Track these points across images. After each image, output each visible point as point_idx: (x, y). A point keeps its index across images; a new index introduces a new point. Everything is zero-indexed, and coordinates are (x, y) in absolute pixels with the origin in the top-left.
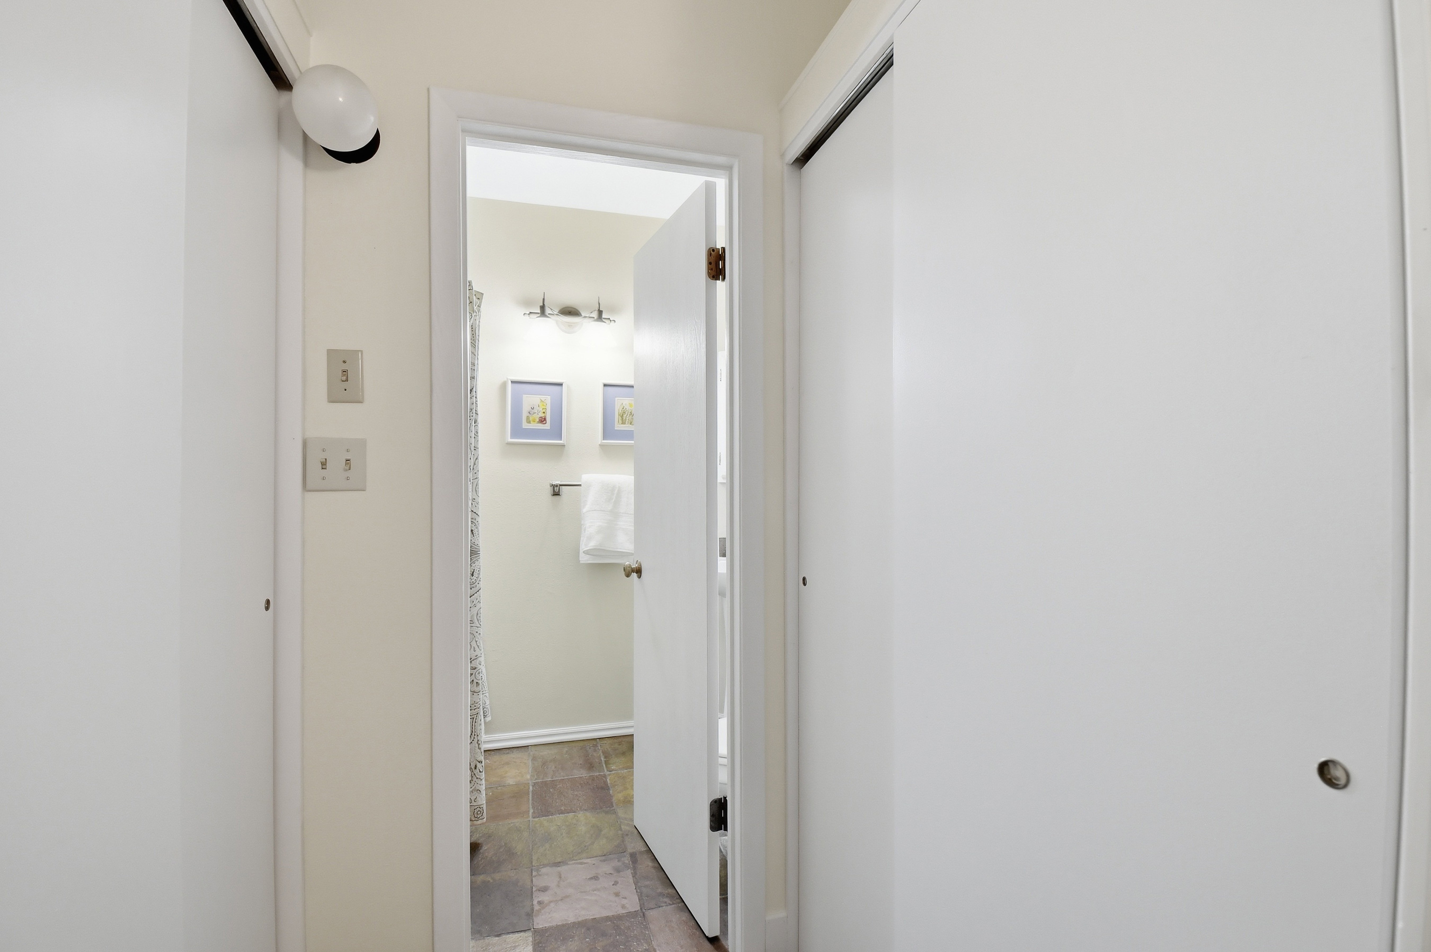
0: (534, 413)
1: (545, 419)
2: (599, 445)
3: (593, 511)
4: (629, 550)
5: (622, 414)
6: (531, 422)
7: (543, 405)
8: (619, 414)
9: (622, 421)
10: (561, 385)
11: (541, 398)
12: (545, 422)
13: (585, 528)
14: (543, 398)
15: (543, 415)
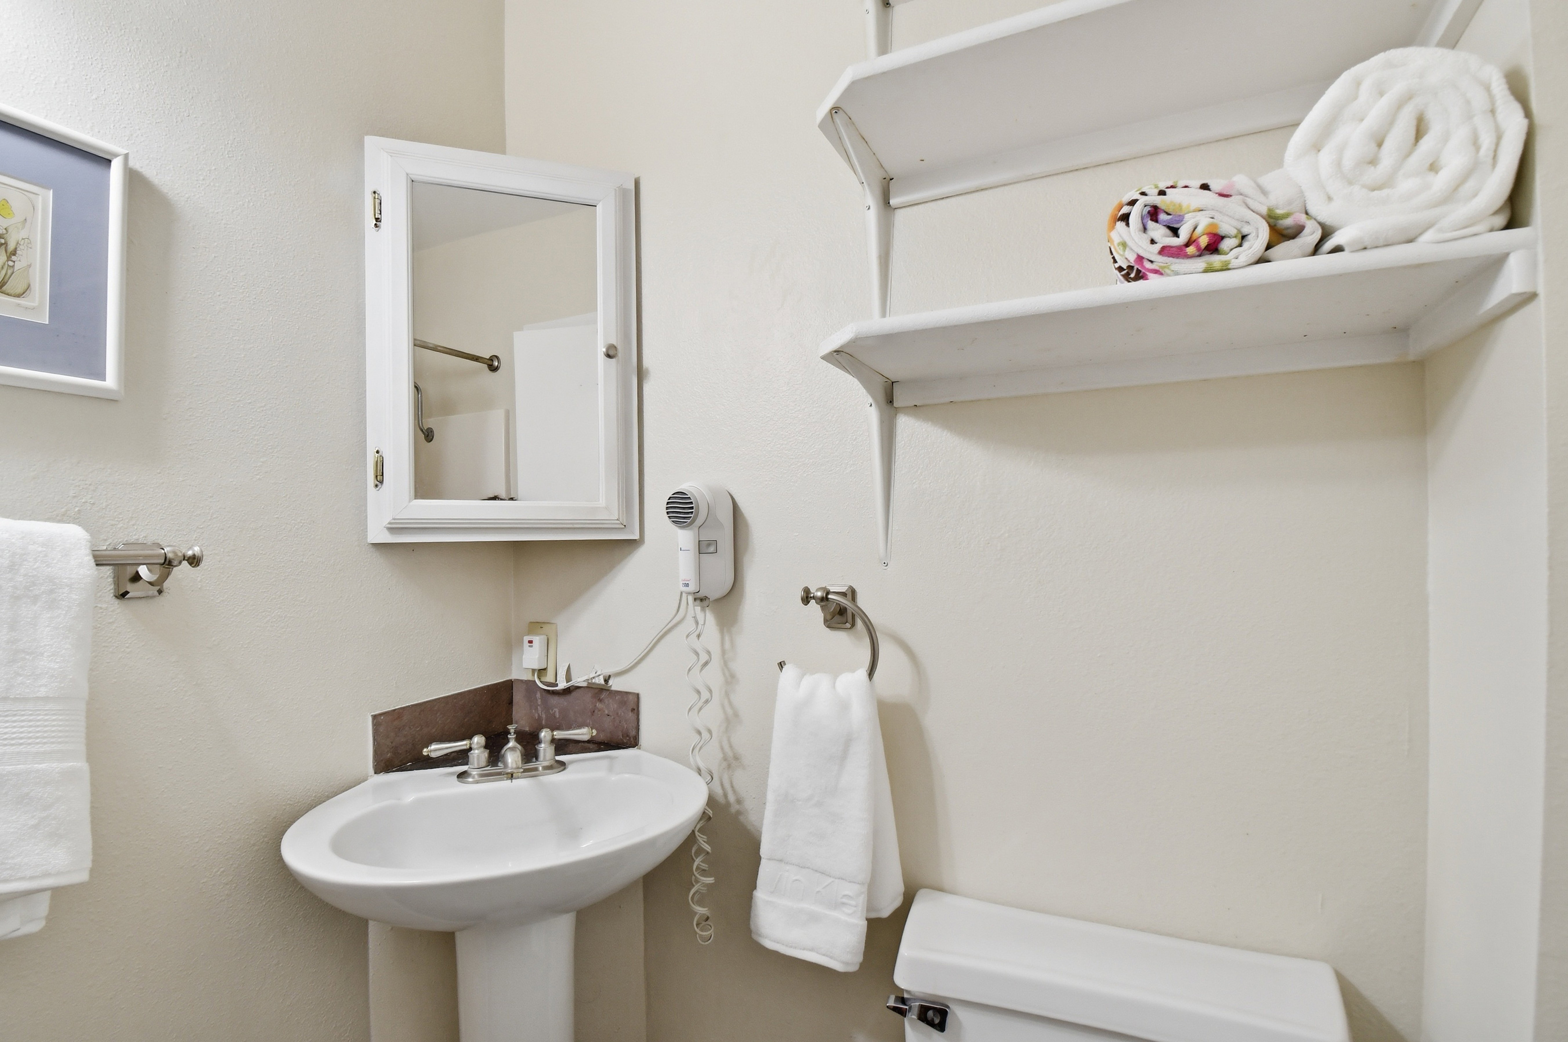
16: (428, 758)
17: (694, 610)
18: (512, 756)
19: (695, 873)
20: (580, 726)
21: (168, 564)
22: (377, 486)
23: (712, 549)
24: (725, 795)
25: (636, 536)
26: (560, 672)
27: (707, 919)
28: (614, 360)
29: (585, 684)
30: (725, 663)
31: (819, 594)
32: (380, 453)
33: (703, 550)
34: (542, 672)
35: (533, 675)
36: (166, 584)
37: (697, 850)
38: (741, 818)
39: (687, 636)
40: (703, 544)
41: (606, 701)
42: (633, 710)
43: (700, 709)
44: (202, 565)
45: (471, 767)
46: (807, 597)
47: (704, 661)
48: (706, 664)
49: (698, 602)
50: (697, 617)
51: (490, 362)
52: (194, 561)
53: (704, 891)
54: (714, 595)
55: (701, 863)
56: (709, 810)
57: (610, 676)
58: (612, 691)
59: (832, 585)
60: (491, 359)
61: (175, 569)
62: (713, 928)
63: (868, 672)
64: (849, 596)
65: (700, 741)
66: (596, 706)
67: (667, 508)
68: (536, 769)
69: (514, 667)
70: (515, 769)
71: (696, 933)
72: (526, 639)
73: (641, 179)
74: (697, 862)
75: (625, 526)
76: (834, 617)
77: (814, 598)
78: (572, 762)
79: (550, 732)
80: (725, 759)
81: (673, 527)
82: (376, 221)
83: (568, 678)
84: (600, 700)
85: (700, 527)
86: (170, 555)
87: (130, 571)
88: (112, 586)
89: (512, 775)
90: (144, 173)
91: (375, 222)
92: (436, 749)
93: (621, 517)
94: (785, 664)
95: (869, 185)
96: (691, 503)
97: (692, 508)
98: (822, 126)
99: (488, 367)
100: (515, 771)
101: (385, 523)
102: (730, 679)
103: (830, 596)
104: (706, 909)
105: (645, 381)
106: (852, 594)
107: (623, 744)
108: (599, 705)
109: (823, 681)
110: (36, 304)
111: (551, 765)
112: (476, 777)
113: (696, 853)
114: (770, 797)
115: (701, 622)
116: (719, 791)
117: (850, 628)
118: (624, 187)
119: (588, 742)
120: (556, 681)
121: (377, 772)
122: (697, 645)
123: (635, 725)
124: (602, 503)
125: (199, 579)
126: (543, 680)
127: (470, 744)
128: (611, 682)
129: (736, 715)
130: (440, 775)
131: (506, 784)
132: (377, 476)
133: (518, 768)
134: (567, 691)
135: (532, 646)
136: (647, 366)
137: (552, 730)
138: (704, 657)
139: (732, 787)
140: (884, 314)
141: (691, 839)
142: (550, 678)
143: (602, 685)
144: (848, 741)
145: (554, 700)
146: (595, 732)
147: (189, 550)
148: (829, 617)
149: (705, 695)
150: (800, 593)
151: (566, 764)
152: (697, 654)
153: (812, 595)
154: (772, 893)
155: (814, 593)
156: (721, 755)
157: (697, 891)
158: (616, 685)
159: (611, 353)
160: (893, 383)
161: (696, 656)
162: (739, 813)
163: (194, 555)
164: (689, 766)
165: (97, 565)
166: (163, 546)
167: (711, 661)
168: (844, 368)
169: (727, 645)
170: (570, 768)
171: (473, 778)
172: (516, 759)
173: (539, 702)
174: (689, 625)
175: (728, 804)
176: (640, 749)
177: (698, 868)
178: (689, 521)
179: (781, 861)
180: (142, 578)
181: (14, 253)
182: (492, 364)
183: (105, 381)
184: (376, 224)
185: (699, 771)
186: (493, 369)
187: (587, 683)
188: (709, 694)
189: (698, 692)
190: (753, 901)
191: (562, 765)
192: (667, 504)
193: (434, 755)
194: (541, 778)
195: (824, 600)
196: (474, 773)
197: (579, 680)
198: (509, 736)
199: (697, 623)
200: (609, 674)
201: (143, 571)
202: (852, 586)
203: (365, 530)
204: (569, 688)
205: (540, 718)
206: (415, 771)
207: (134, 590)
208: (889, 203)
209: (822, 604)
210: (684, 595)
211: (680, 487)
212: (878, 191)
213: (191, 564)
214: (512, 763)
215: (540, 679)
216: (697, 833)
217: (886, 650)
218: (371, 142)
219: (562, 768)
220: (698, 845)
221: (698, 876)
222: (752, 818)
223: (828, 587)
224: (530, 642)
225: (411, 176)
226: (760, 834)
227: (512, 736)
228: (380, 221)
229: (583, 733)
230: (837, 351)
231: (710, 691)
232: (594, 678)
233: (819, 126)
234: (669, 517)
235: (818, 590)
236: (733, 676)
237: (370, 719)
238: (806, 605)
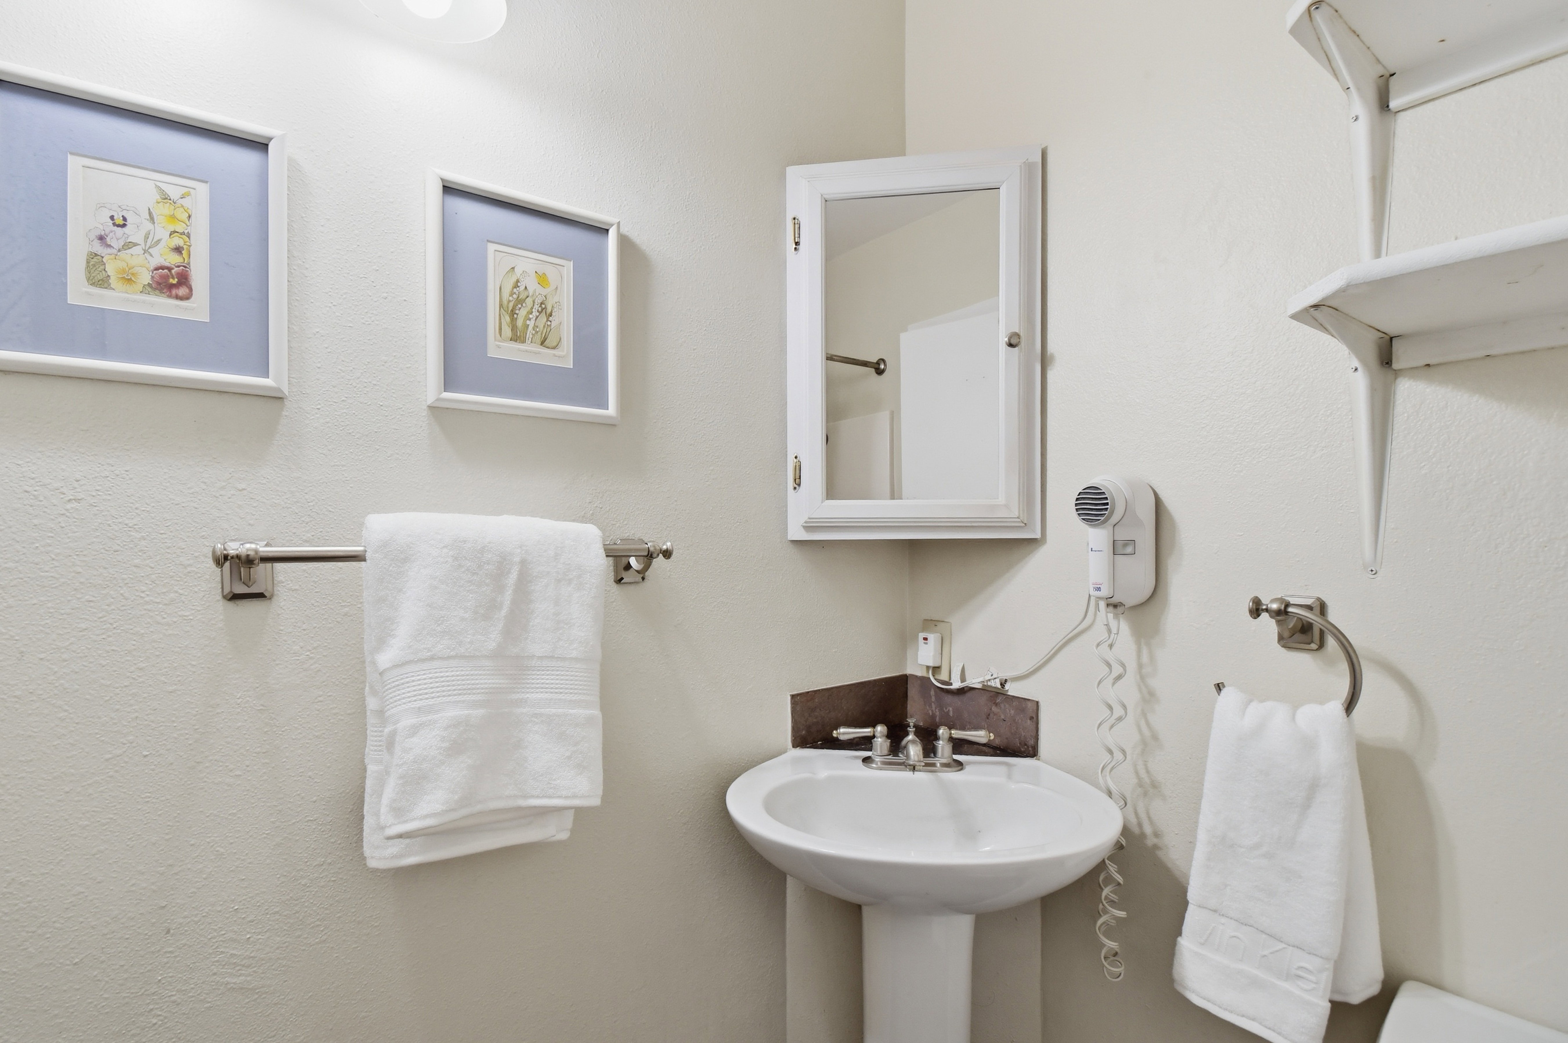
0: (129, 245)
1: (184, 279)
2: (430, 407)
3: (423, 660)
4: (574, 796)
5: (511, 305)
6: (113, 281)
7: (173, 217)
8: (501, 306)
9: (514, 328)
10: (260, 145)
11: (163, 186)
12: (182, 291)
13: (393, 734)
14: (174, 187)
15: (174, 259)
16: (837, 739)
17: (1107, 616)
18: (914, 750)
19: (1104, 902)
20: (976, 728)
21: (649, 556)
22: (795, 488)
23: (1129, 550)
24: (1140, 825)
25: (1038, 535)
26: (954, 671)
27: (1116, 954)
28: (1016, 348)
29: (979, 686)
30: (1142, 678)
31: (1275, 606)
32: (798, 458)
33: (1119, 550)
34: (936, 669)
35: (928, 672)
36: (647, 574)
37: (1104, 878)
38: (1160, 853)
39: (1098, 645)
40: (1119, 545)
41: (1002, 705)
42: (1031, 718)
43: (1112, 727)
44: (673, 556)
45: (875, 753)
46: (1257, 610)
47: (1117, 675)
48: (1119, 677)
49: (1111, 609)
50: (1110, 624)
51: (877, 366)
52: (667, 554)
53: (1113, 924)
54: (1130, 602)
55: (1110, 894)
56: (1123, 839)
57: (1006, 681)
58: (1009, 695)
59: (1292, 596)
60: (878, 363)
61: (654, 560)
62: (1123, 965)
63: (1345, 706)
64: (1317, 610)
65: (1111, 762)
66: (991, 709)
67: (1076, 505)
68: (934, 765)
69: (909, 662)
70: (918, 762)
71: (1103, 966)
72: (922, 635)
73: (1048, 148)
74: (1106, 891)
75: (1025, 524)
76: (1293, 635)
77: (1267, 610)
78: (969, 763)
79: (948, 730)
80: (1140, 785)
81: (1083, 526)
82: (796, 245)
83: (963, 679)
84: (996, 704)
85: (1115, 525)
86: (652, 549)
87: (624, 561)
88: (613, 573)
89: (914, 767)
90: (630, 236)
91: (794, 246)
92: (844, 733)
93: (1021, 515)
94: (1224, 686)
95: (1359, 89)
96: (1106, 498)
97: (1107, 504)
98: (1295, 31)
99: (876, 371)
100: (918, 764)
101: (802, 521)
102: (1149, 697)
103: (1290, 609)
104: (1116, 944)
105: (1049, 368)
106: (1322, 608)
107: (1020, 752)
108: (994, 709)
109: (1279, 712)
110: (564, 353)
111: (949, 764)
112: (879, 763)
113: (1104, 880)
114: (1202, 836)
115: (1114, 630)
116: (1133, 820)
117: (1317, 650)
118: (1029, 161)
119: (984, 745)
120: (950, 680)
121: (795, 746)
122: (1110, 656)
123: (1034, 734)
124: (1001, 500)
125: (668, 569)
126: (937, 677)
127: (874, 732)
128: (1007, 687)
129: (1155, 737)
130: (847, 757)
131: (907, 774)
132: (795, 480)
133: (920, 761)
134: (961, 691)
135: (926, 643)
136: (1052, 352)
137: (950, 728)
138: (1117, 670)
139: (1149, 818)
140: (1377, 254)
141: (1101, 866)
142: (944, 676)
143: (998, 688)
144: (1314, 787)
145: (949, 699)
146: (992, 736)
147: (663, 545)
148: (1286, 634)
149: (1118, 711)
150: (1247, 604)
151: (964, 765)
152: (1109, 665)
153: (1264, 607)
154: (1203, 944)
155: (1267, 605)
156: (1135, 781)
157: (1104, 923)
158: (1012, 689)
159: (1013, 342)
160: (1391, 338)
161: (1107, 668)
162: (1156, 847)
163: (667, 549)
164: (1096, 785)
165: (607, 556)
166: (646, 541)
167: (1125, 673)
168: (1323, 328)
169: (1145, 659)
170: (968, 769)
171: (877, 764)
172: (918, 752)
173: (933, 699)
174: (1099, 632)
175: (1143, 835)
176: (1039, 760)
177: (1106, 898)
178: (1103, 518)
179: (1215, 911)
180: (632, 567)
181: (551, 315)
182: (878, 368)
183: (608, 409)
184: (795, 248)
185: (1110, 794)
186: (880, 372)
187: (981, 685)
188: (1123, 711)
189: (1110, 708)
190: (1177, 948)
191: (960, 765)
192: (1076, 501)
193: (842, 738)
194: (939, 774)
195: (1282, 614)
196: (878, 759)
197: (974, 681)
198: (908, 729)
199: (1109, 631)
200: (1005, 678)
201: (633, 561)
202: (1320, 597)
203: (786, 529)
204: (963, 688)
205: (933, 716)
206: (825, 750)
207: (628, 577)
208: (1388, 106)
209: (1279, 618)
210: (1093, 599)
211: (1090, 483)
212: (1372, 94)
213: (664, 556)
214: (914, 757)
215: (934, 676)
216: (1107, 861)
217: (1370, 678)
218: (791, 171)
219: (960, 767)
220: (1108, 872)
221: (1106, 905)
222: (1173, 855)
223: (1286, 598)
224: (925, 639)
225: (824, 196)
226: (1187, 877)
227: (911, 730)
228: (799, 245)
229: (980, 736)
230: (1316, 306)
231: (1124, 707)
232: (989, 680)
233: (1289, 32)
234: (1079, 514)
235: (1273, 601)
236: (1152, 694)
237: (789, 698)
238: (1255, 618)
